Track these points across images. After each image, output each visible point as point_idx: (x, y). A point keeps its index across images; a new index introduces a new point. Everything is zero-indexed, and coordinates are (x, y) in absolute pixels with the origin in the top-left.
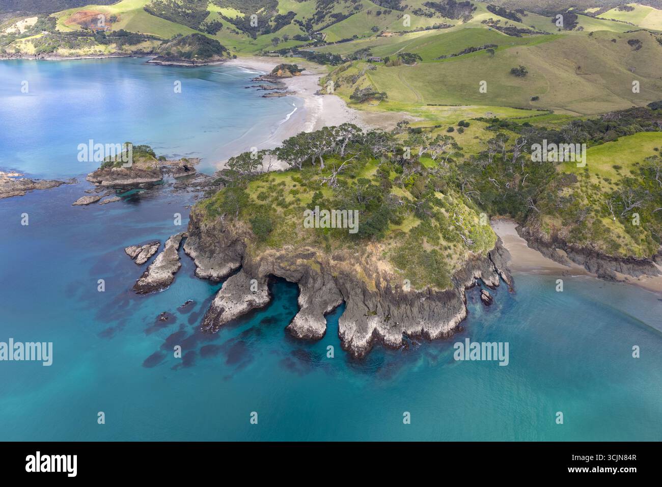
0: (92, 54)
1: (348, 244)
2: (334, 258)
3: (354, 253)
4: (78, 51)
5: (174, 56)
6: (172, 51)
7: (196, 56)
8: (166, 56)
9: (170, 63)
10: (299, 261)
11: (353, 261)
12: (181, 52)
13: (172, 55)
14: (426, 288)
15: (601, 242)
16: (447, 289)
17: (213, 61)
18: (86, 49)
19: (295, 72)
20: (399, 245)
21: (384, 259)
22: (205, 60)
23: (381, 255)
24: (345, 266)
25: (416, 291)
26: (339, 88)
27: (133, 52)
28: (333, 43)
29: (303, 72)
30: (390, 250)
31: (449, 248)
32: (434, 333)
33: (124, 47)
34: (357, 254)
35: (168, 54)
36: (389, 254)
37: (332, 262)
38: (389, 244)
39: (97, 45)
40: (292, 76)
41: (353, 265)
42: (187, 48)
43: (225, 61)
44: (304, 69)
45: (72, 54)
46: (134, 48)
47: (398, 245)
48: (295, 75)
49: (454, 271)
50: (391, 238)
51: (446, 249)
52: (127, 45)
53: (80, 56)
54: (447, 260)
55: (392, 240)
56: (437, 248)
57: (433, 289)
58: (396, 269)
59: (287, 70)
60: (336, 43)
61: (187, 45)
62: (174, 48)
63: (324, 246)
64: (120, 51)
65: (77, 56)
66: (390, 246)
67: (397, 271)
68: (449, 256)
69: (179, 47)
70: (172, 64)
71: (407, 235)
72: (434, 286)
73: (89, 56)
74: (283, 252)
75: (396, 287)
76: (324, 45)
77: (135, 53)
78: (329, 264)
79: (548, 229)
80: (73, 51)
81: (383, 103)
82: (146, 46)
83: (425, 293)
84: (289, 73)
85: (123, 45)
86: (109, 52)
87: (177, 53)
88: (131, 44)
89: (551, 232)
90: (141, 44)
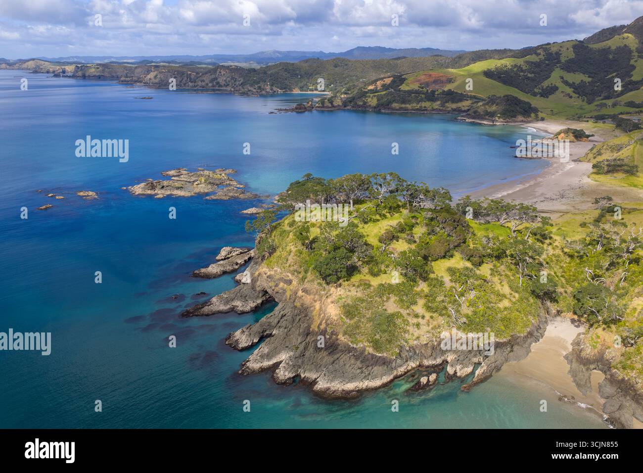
0: (418, 109)
1: (319, 281)
2: (305, 291)
3: (321, 290)
4: (408, 106)
5: (479, 115)
6: (479, 110)
7: (499, 115)
8: (473, 114)
9: (473, 120)
10: (281, 285)
11: (317, 297)
12: (487, 111)
13: (477, 114)
14: (362, 345)
16: (385, 355)
17: (516, 122)
18: (414, 105)
19: (581, 137)
20: (359, 295)
21: (337, 303)
22: (507, 120)
23: (336, 298)
24: (308, 299)
25: (350, 344)
26: (599, 157)
27: (452, 109)
29: (590, 138)
30: (347, 297)
31: (423, 317)
32: (321, 385)
33: (447, 104)
34: (323, 292)
35: (475, 112)
36: (344, 300)
37: (300, 293)
38: (349, 291)
39: (425, 102)
40: (576, 140)
41: (315, 301)
42: (494, 108)
43: (528, 122)
44: (593, 135)
45: (401, 108)
46: (454, 106)
47: (358, 295)
48: (580, 141)
49: (415, 342)
50: (354, 286)
51: (417, 316)
52: (450, 103)
53: (407, 110)
54: (411, 329)
55: (354, 287)
56: (404, 312)
57: (367, 349)
58: (342, 316)
59: (571, 134)
61: (495, 105)
62: (483, 107)
63: (301, 276)
64: (441, 108)
65: (405, 110)
66: (349, 293)
67: (342, 318)
68: (418, 325)
69: (487, 107)
70: (474, 122)
71: (372, 288)
72: (369, 347)
73: (414, 110)
74: (272, 273)
75: (332, 334)
77: (454, 110)
78: (296, 293)
79: (597, 343)
80: (403, 106)
82: (465, 104)
83: (358, 350)
84: (573, 137)
85: (446, 102)
86: (433, 108)
87: (483, 112)
88: (453, 102)
89: (599, 346)
90: (462, 103)
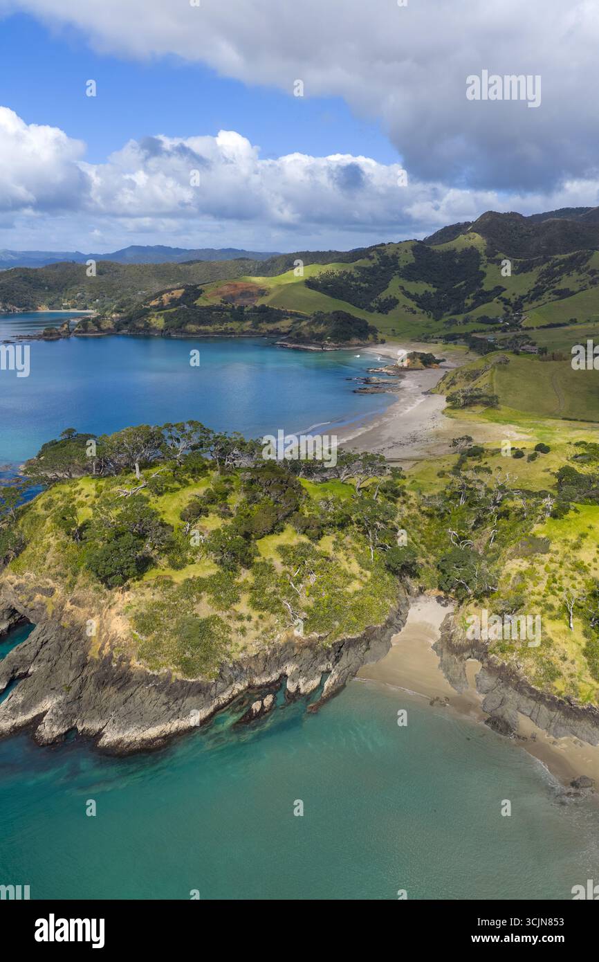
0: (222, 333)
1: (96, 585)
2: (73, 602)
3: (100, 598)
4: (208, 328)
5: (304, 338)
6: (303, 332)
7: (329, 338)
8: (296, 337)
9: (297, 346)
10: (38, 597)
11: (94, 609)
12: (313, 332)
13: (302, 336)
14: (166, 671)
15: (530, 661)
16: (200, 679)
17: (350, 346)
18: (217, 326)
19: (430, 363)
20: (157, 598)
21: (125, 615)
22: (340, 343)
23: (124, 608)
24: (80, 613)
25: (148, 671)
26: (453, 387)
27: (268, 331)
28: (533, 328)
29: (441, 364)
30: (140, 603)
31: (249, 618)
32: (110, 737)
33: (260, 325)
34: (103, 601)
35: (298, 335)
36: (135, 609)
37: (68, 606)
38: (143, 594)
39: (231, 322)
40: (424, 367)
41: (92, 616)
42: (321, 329)
43: (367, 346)
44: (444, 360)
45: (199, 332)
46: (271, 327)
47: (155, 599)
48: (430, 368)
49: (241, 655)
50: (149, 586)
51: (240, 618)
52: (264, 323)
53: (208, 333)
54: (233, 637)
55: (149, 589)
56: (223, 615)
57: (174, 674)
58: (134, 632)
59: (418, 360)
60: (537, 328)
61: (322, 325)
62: (308, 328)
63: (67, 581)
64: (254, 330)
65: (205, 334)
66: (143, 598)
67: (134, 635)
68: (243, 631)
69: (313, 327)
70: (298, 348)
71: (175, 586)
72: (177, 671)
73: (218, 334)
74: (23, 581)
75: (121, 660)
76: (518, 330)
77: (271, 332)
78: (63, 608)
80: (202, 328)
81: (491, 411)
82: (284, 325)
83: (161, 677)
84: (421, 364)
85: (260, 322)
86: (242, 330)
87: (309, 334)
88: (268, 322)
90: (280, 322)
